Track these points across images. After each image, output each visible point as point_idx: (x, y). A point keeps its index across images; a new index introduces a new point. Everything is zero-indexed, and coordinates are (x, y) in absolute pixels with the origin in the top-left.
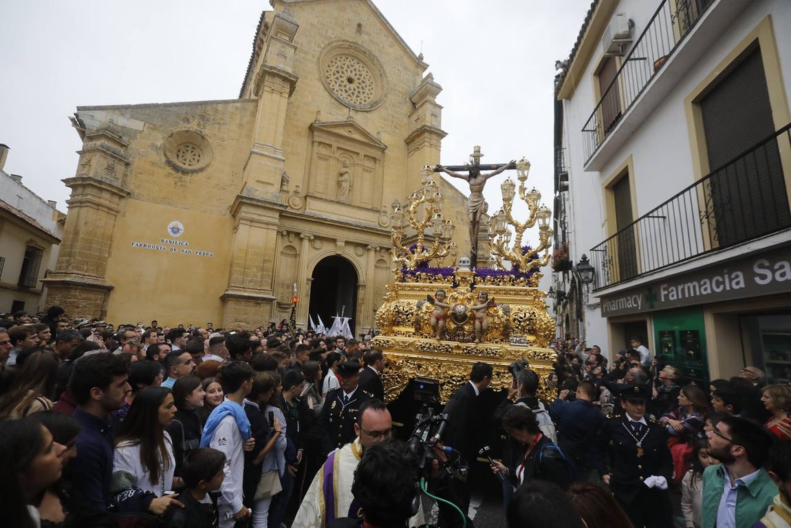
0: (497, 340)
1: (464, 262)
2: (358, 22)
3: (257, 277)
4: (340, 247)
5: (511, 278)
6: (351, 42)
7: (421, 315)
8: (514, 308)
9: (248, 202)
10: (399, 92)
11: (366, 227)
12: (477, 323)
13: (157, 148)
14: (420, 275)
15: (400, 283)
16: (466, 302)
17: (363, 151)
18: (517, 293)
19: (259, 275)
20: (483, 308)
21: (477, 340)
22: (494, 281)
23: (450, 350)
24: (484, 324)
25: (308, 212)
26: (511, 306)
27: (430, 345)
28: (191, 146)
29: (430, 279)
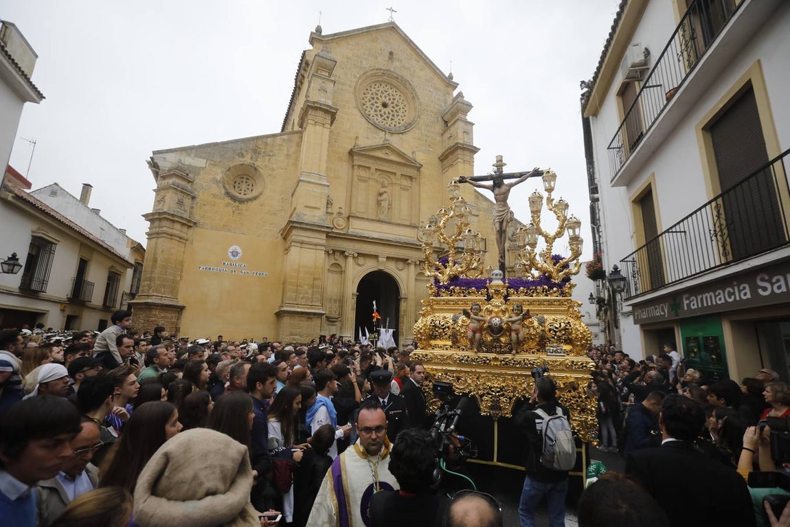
0: (533, 350)
1: (497, 275)
2: (390, 50)
3: (308, 294)
4: (382, 263)
5: (544, 289)
6: (384, 70)
7: (458, 328)
8: (549, 318)
9: (299, 226)
10: (431, 112)
11: (405, 243)
12: (514, 335)
13: (217, 182)
14: (454, 289)
15: (435, 298)
16: (500, 315)
17: (400, 171)
18: (551, 303)
19: (310, 292)
20: (517, 321)
21: (514, 352)
22: (527, 292)
23: (488, 362)
24: (521, 335)
25: (351, 231)
26: (546, 317)
27: (468, 357)
28: (245, 177)
29: (463, 293)
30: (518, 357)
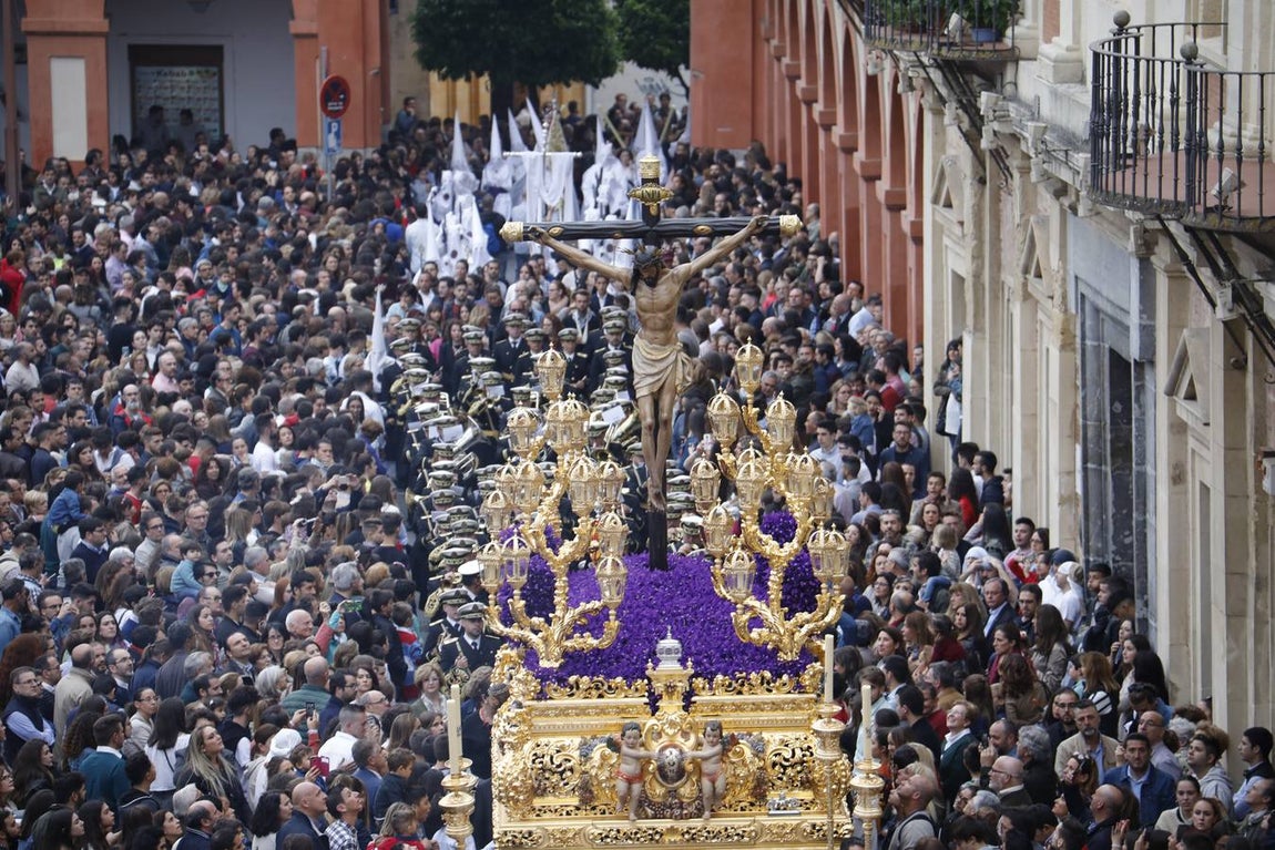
0: (743, 804)
1: (669, 651)
5: (763, 678)
7: (593, 772)
8: (773, 739)
12: (706, 783)
14: (577, 683)
15: (535, 703)
18: (776, 706)
21: (707, 813)
22: (730, 685)
23: (657, 837)
24: (720, 784)
26: (766, 735)
27: (618, 831)
29: (597, 688)
30: (716, 824)
